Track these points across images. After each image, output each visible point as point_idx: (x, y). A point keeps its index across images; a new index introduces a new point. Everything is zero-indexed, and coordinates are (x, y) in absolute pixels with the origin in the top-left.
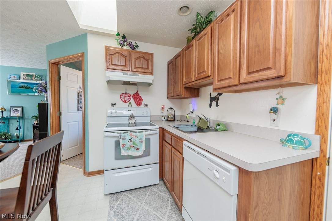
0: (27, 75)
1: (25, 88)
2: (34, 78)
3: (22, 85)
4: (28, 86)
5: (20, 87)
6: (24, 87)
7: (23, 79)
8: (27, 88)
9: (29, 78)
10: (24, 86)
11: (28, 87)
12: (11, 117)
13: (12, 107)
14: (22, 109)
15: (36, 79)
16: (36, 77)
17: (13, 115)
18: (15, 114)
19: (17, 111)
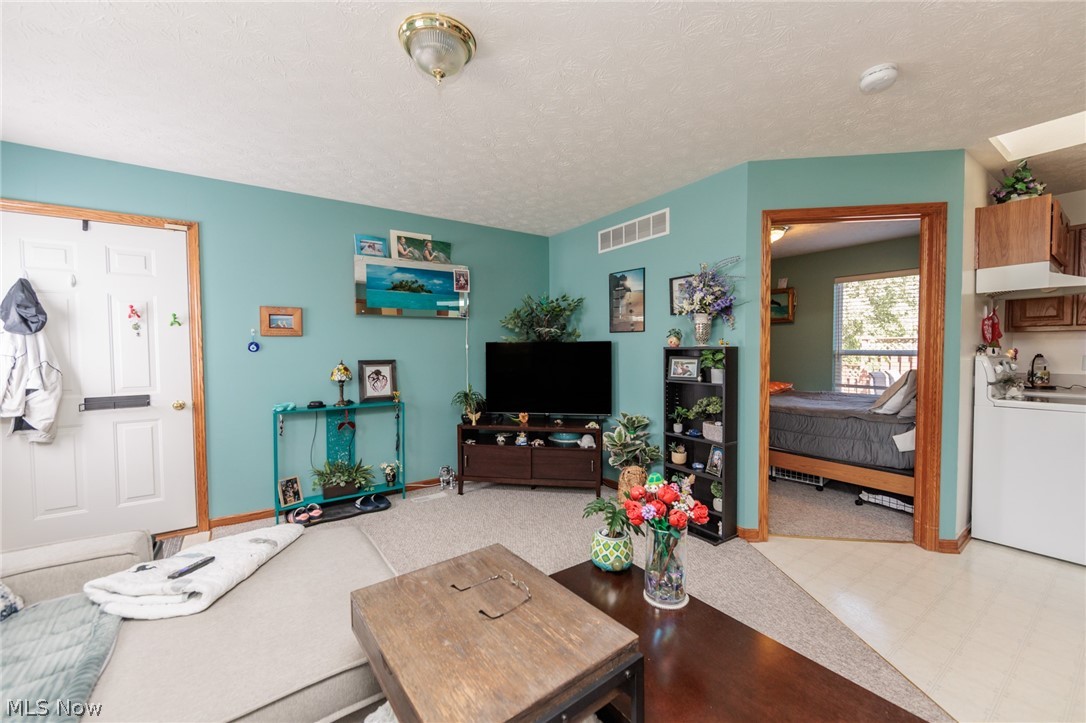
1: (408, 290)
2: (430, 254)
3: (399, 277)
4: (417, 281)
5: (395, 288)
6: (406, 286)
7: (400, 254)
8: (414, 291)
10: (407, 282)
11: (415, 285)
12: (366, 400)
13: (363, 363)
14: (394, 371)
15: (435, 256)
16: (433, 249)
17: (370, 392)
18: (374, 388)
19: (381, 378)
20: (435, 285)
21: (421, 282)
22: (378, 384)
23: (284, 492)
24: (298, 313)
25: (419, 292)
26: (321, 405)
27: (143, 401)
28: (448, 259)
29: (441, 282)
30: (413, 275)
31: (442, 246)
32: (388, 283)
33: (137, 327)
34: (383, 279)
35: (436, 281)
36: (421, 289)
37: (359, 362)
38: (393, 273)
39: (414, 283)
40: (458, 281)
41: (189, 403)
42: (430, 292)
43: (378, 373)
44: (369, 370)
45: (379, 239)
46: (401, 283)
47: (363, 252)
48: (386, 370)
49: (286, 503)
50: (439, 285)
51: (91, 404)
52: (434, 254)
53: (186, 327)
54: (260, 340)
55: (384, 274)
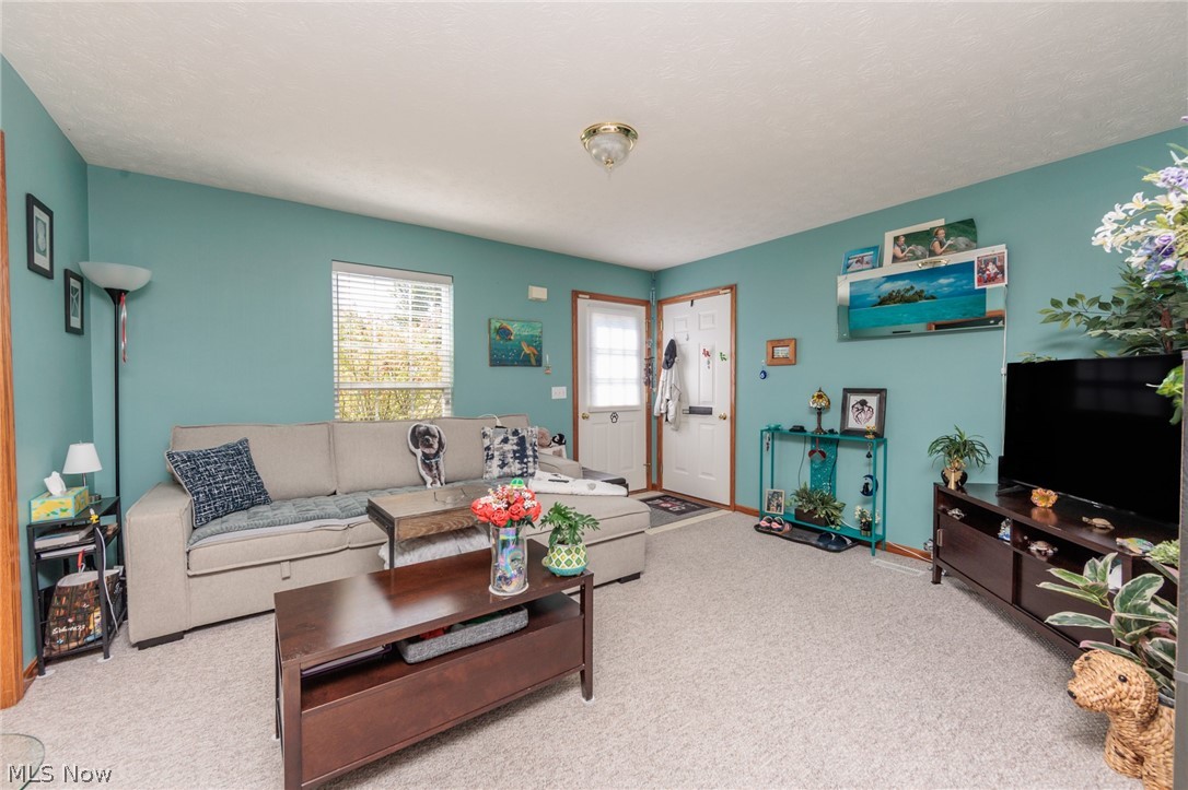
0: (911, 238)
1: (900, 302)
2: (942, 244)
3: (888, 287)
4: (912, 288)
5: (883, 302)
6: (896, 297)
7: (895, 259)
8: (908, 301)
9: (920, 250)
10: (899, 292)
11: (911, 293)
12: (847, 432)
13: (848, 391)
14: (882, 403)
15: (950, 245)
16: (947, 237)
17: (852, 424)
18: (857, 419)
19: (866, 409)
20: (942, 286)
21: (918, 287)
22: (862, 416)
23: (769, 500)
24: (793, 343)
25: (916, 301)
26: (801, 429)
27: (708, 412)
28: (974, 242)
29: (952, 280)
30: (907, 281)
31: (962, 226)
32: (874, 299)
33: (709, 363)
34: (868, 295)
35: (943, 281)
36: (920, 295)
37: (845, 390)
38: (881, 284)
39: (908, 290)
40: (981, 271)
41: (729, 416)
42: (933, 298)
43: (863, 403)
44: (854, 399)
45: (869, 249)
46: (891, 294)
47: (850, 269)
48: (873, 401)
49: (769, 509)
50: (949, 285)
51: (693, 411)
52: (949, 242)
53: (729, 361)
54: (767, 369)
55: (868, 289)
